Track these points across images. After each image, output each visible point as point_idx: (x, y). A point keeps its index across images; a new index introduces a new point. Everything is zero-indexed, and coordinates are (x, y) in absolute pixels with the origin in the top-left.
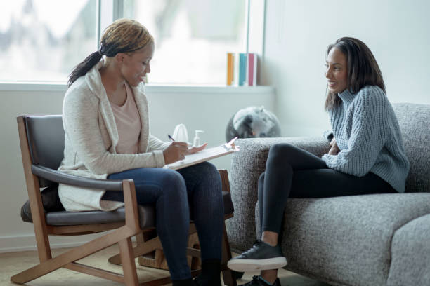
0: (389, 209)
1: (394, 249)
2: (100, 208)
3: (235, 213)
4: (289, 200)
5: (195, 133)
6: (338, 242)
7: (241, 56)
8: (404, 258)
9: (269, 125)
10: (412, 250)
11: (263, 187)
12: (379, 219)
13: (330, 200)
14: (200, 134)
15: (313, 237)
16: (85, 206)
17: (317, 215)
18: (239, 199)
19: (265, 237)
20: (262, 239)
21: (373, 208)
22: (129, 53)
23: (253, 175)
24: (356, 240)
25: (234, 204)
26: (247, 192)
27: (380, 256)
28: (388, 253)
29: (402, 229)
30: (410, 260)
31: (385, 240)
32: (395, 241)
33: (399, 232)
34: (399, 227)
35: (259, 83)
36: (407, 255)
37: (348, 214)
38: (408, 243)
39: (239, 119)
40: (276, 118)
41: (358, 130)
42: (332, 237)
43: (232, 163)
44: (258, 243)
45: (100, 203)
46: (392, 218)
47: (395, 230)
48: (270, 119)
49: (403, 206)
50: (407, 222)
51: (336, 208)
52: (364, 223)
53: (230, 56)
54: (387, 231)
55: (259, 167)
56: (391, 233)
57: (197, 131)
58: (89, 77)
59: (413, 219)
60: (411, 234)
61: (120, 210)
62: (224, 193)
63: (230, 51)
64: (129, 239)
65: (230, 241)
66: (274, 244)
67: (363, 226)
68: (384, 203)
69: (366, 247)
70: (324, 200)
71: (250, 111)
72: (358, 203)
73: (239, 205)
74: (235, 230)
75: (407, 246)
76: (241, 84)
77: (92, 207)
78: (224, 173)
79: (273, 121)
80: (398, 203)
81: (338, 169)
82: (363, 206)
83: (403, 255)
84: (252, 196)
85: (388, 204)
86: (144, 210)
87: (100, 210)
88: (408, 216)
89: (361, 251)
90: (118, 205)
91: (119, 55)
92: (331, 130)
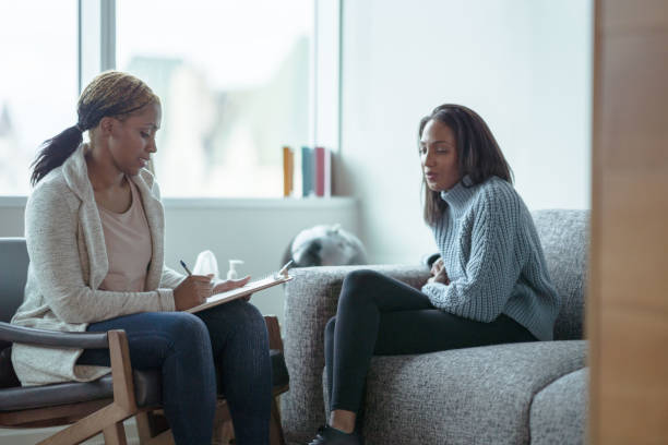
0: (525, 362)
1: (534, 422)
2: (74, 378)
3: (292, 383)
4: (373, 360)
5: (229, 264)
6: (449, 418)
7: (305, 151)
8: (549, 435)
9: (348, 252)
10: (562, 423)
11: (333, 341)
12: (511, 378)
13: (437, 354)
14: (237, 267)
15: (411, 412)
16: (50, 375)
17: (417, 379)
18: (297, 361)
19: (335, 419)
20: (331, 424)
21: (501, 363)
22: (121, 117)
23: (318, 322)
24: (477, 412)
25: (291, 370)
26: (309, 350)
27: (514, 435)
28: (525, 429)
29: (545, 390)
30: (558, 438)
31: (520, 409)
32: (535, 410)
33: (540, 396)
34: (540, 389)
35: (334, 192)
36: (554, 430)
37: (463, 373)
38: (554, 411)
39: (301, 246)
40: (359, 242)
41: (482, 250)
42: (439, 412)
43: (286, 307)
44: (324, 430)
45: (74, 371)
46: (531, 375)
47: (535, 393)
48: (349, 244)
49: (546, 358)
50: (554, 380)
51: (445, 366)
52: (487, 385)
53: (287, 153)
54: (523, 395)
55: (326, 309)
56: (529, 398)
57: (232, 262)
58: (69, 167)
59: (562, 375)
60: (558, 398)
61: (106, 379)
62: (271, 352)
63: (287, 144)
64: (120, 424)
65: (285, 431)
66: (349, 430)
67: (486, 390)
68: (518, 355)
69: (491, 423)
70: (427, 356)
71: (318, 232)
72: (479, 355)
73: (297, 372)
74: (293, 412)
75: (553, 416)
76: (305, 194)
77: (62, 377)
78: (273, 322)
79: (355, 247)
80: (539, 354)
81: (453, 310)
82: (485, 361)
83: (548, 431)
84: (316, 358)
85: (524, 356)
86: (141, 377)
87: (74, 382)
88: (554, 372)
89: (484, 430)
90: (102, 371)
91: (105, 121)
92: (435, 250)
